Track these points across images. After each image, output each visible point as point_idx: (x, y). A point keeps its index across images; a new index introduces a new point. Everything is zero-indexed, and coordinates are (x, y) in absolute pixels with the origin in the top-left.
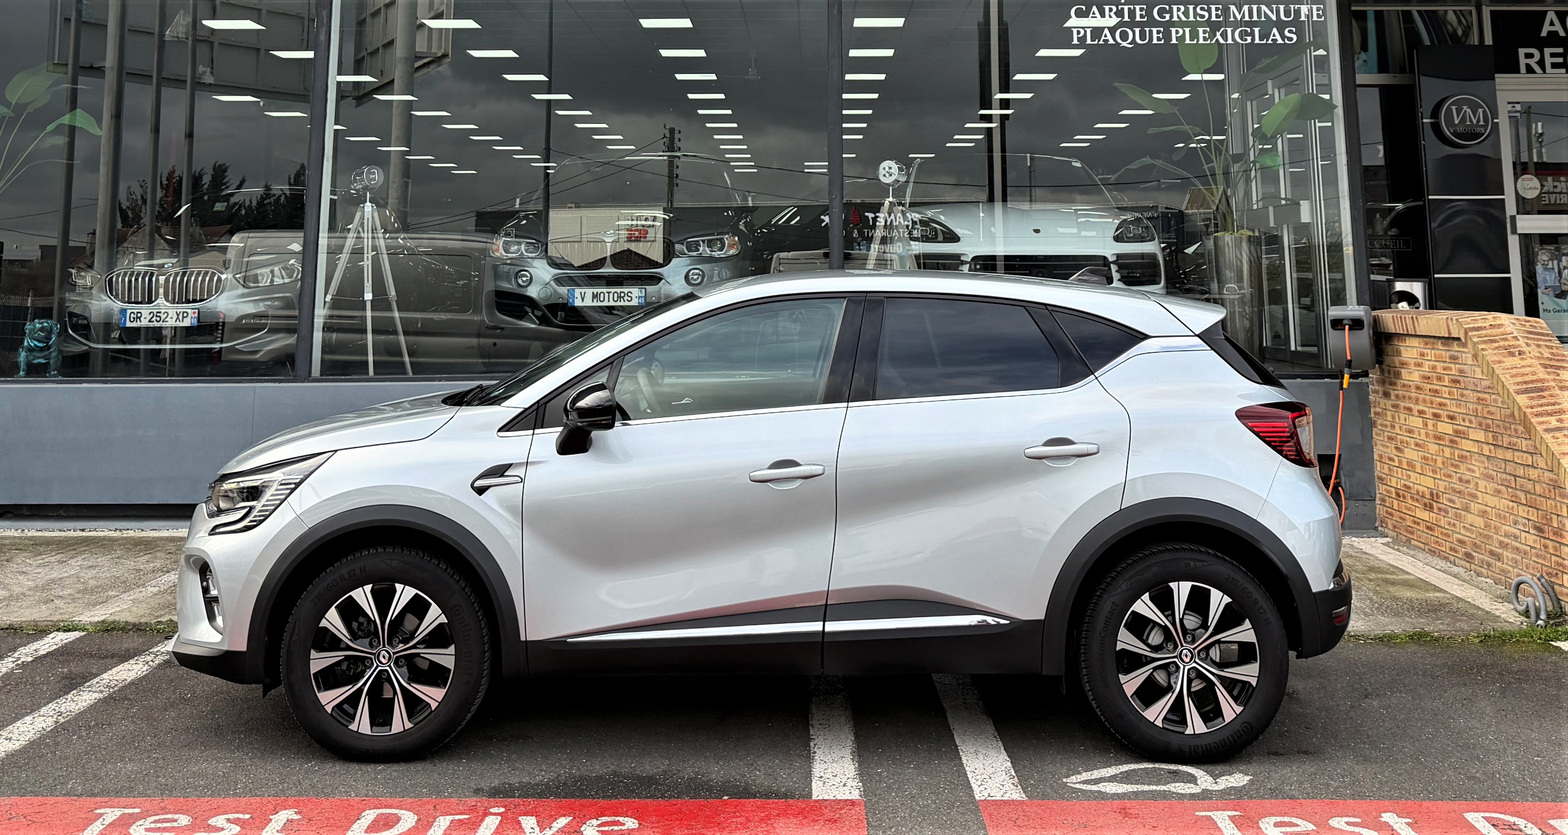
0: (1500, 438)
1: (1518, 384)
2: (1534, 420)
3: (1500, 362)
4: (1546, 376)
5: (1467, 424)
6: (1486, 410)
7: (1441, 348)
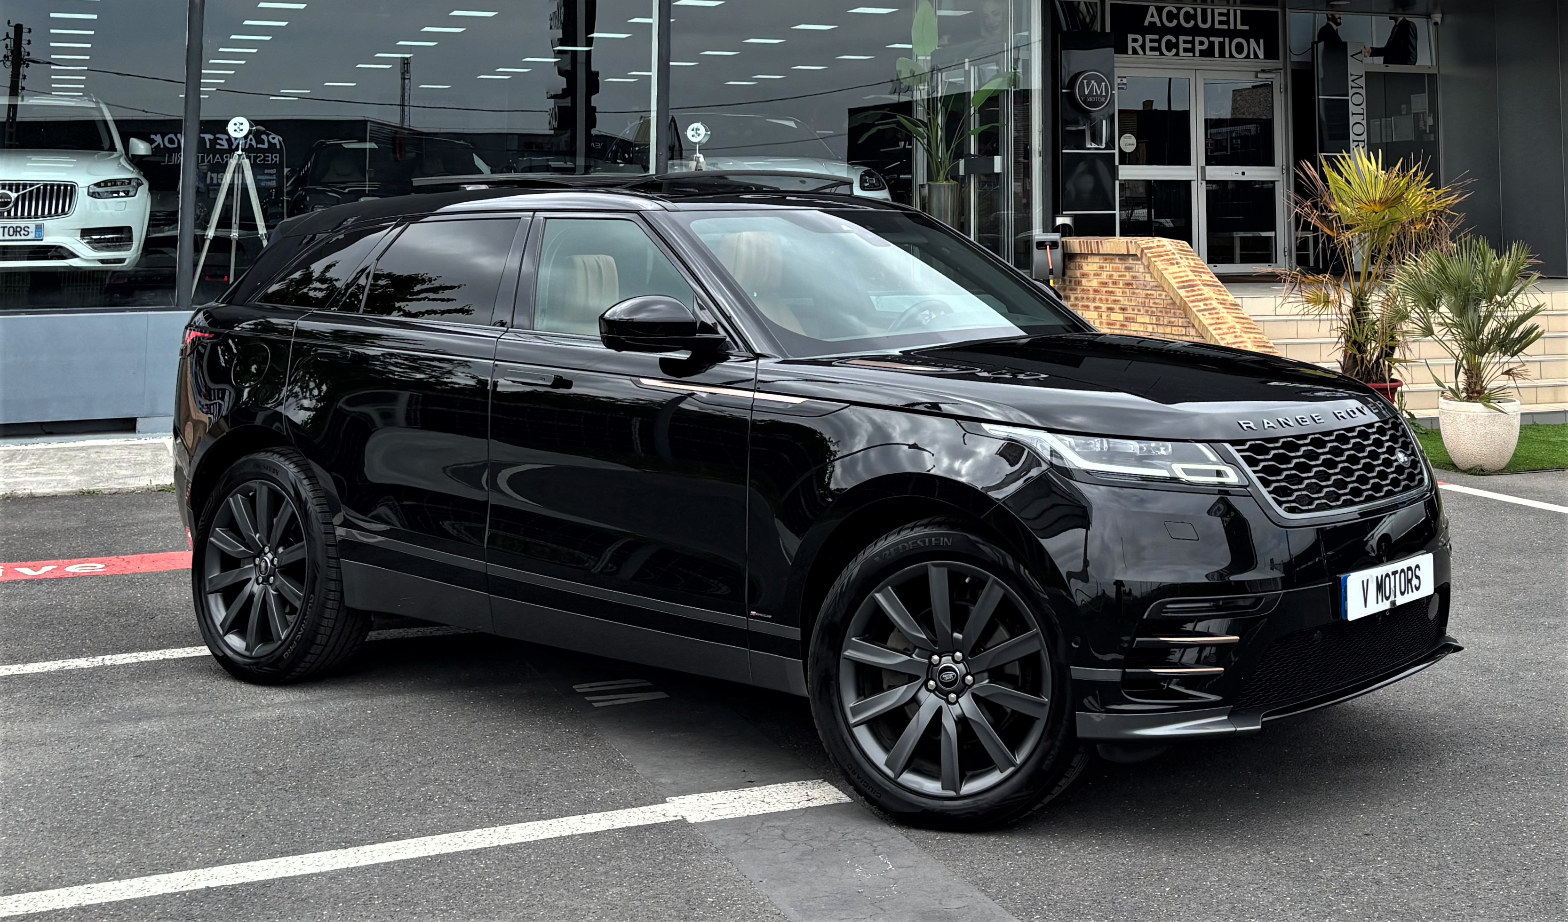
0: (1162, 319)
1: (1179, 282)
2: (1191, 305)
3: (1166, 269)
4: (1194, 278)
5: (1136, 312)
6: (1152, 301)
7: (1117, 261)
